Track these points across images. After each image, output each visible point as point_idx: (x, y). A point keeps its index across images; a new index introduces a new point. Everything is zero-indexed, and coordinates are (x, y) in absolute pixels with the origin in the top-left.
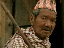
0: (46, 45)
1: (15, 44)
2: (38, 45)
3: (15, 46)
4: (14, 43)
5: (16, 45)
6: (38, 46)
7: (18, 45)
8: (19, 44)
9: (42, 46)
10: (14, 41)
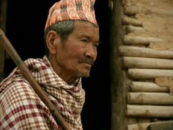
0: (77, 94)
1: (18, 95)
2: (62, 93)
3: (19, 98)
4: (16, 92)
5: (20, 96)
6: (63, 95)
7: (25, 97)
8: (27, 95)
9: (71, 97)
10: (14, 89)
